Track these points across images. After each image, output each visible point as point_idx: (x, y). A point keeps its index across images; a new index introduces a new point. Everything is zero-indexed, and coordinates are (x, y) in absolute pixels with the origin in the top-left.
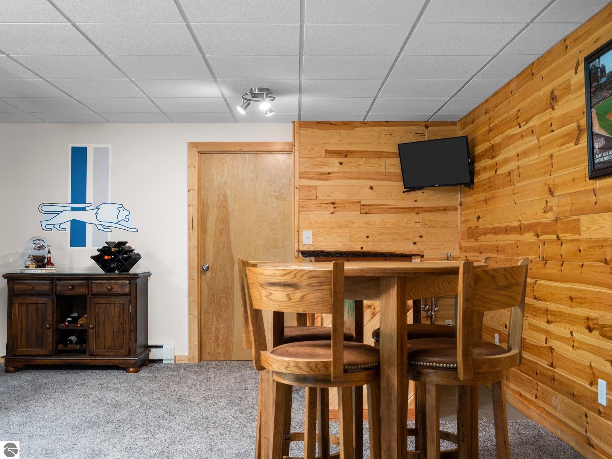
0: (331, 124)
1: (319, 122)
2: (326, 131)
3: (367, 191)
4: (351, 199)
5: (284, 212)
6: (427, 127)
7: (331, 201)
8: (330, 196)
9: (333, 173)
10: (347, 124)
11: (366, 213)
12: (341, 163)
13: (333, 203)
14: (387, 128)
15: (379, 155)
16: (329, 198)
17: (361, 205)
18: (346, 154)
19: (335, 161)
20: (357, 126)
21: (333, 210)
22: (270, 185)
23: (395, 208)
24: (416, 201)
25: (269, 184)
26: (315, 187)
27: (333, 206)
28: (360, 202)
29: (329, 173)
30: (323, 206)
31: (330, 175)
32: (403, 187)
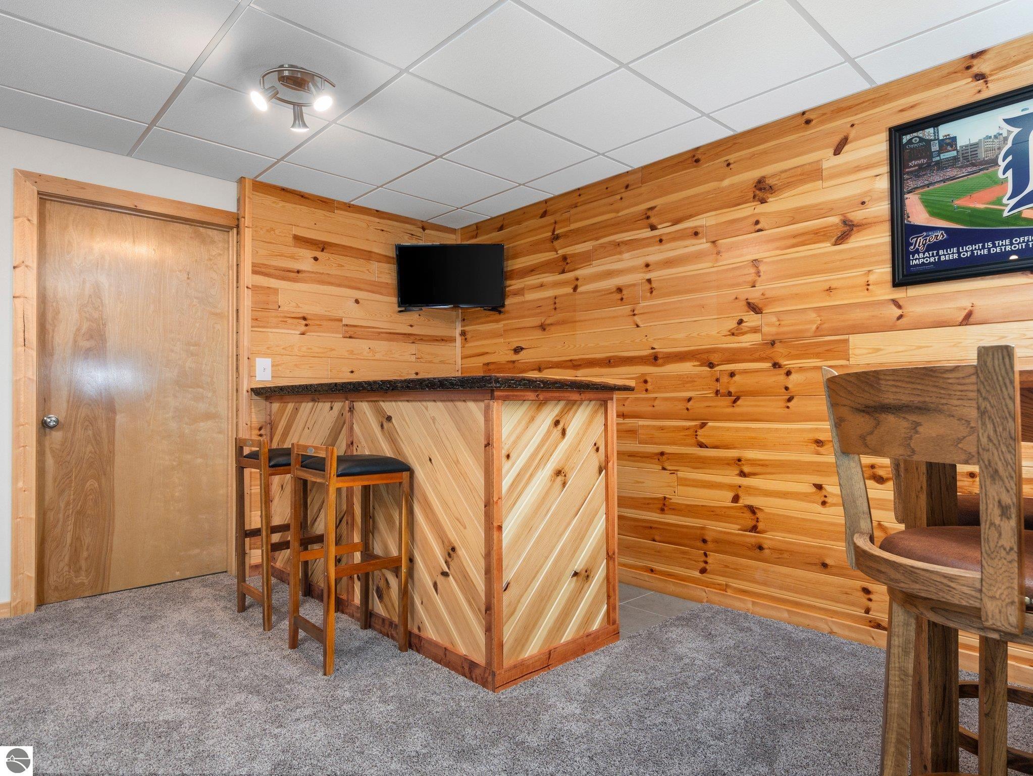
0: (302, 196)
1: (283, 189)
2: (294, 206)
3: (352, 303)
4: (330, 314)
5: (214, 328)
6: (424, 229)
7: (301, 315)
8: (299, 307)
9: (305, 271)
10: (325, 202)
11: (350, 337)
12: (316, 259)
13: (304, 319)
14: (377, 220)
15: (368, 255)
16: (298, 310)
17: (344, 325)
18: (323, 246)
19: (307, 254)
20: (338, 208)
21: (303, 328)
22: (188, 278)
23: (387, 333)
24: (411, 326)
25: (186, 276)
26: (276, 291)
27: (304, 322)
28: (341, 320)
29: (298, 272)
30: (290, 321)
31: (300, 275)
32: (396, 305)
